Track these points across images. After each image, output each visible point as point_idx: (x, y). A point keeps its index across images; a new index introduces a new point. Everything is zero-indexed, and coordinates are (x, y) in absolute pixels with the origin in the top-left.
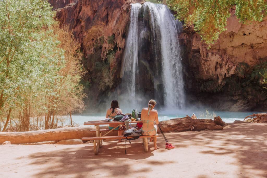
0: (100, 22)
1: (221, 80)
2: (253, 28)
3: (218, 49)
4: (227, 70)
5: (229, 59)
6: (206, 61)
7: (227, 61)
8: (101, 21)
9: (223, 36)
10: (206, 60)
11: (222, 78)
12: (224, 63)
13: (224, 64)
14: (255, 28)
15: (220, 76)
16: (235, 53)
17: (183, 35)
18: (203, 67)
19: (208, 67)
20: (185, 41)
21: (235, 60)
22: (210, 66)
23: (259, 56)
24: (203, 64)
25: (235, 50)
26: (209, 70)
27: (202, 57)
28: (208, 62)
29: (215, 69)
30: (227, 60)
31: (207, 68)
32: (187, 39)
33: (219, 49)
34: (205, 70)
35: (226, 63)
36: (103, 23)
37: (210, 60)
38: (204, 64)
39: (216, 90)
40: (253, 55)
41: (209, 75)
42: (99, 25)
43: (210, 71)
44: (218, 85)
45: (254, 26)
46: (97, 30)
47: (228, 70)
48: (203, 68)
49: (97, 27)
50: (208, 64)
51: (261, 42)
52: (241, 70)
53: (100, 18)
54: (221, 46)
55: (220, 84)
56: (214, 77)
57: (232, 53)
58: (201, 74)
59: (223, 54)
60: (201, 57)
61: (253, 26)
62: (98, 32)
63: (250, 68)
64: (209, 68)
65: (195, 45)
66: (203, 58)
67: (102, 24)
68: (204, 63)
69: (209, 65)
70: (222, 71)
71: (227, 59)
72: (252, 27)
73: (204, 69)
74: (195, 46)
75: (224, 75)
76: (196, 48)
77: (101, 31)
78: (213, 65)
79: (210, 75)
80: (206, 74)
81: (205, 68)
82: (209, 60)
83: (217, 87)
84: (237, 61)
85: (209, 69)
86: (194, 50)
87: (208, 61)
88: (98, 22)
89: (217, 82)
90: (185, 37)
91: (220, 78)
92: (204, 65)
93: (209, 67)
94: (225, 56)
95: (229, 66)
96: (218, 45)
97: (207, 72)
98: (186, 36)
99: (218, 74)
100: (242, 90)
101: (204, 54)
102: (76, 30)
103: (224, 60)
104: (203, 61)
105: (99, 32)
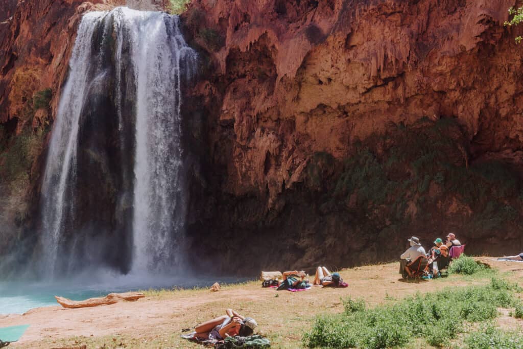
0: (33, 57)
1: (273, 197)
2: (332, 66)
3: (276, 119)
4: (287, 170)
5: (298, 143)
6: (246, 149)
7: (293, 149)
8: (36, 55)
9: (285, 88)
10: (245, 146)
11: (276, 191)
12: (284, 154)
13: (284, 157)
14: (337, 64)
15: (272, 186)
16: (310, 129)
17: (204, 86)
18: (237, 165)
19: (248, 164)
20: (207, 100)
21: (310, 146)
22: (253, 161)
23: (355, 136)
24: (237, 156)
25: (310, 120)
26: (249, 172)
27: (238, 140)
28: (250, 151)
29: (263, 170)
30: (292, 146)
31: (245, 166)
32: (211, 94)
33: (279, 119)
34: (241, 172)
35: (291, 153)
36: (42, 58)
37: (255, 147)
38: (240, 156)
39: (263, 222)
40: (343, 133)
41: (248, 184)
42: (31, 64)
43: (251, 174)
44: (267, 210)
45: (334, 61)
46: (27, 76)
47: (290, 171)
48: (235, 167)
49: (27, 69)
50: (249, 157)
51: (356, 101)
52: (316, 172)
53: (36, 47)
54: (281, 110)
55: (270, 206)
56: (260, 188)
57: (306, 129)
58: (232, 183)
59: (287, 131)
60: (236, 139)
61: (332, 60)
62: (30, 82)
63: (335, 166)
64: (249, 167)
65: (227, 110)
66: (240, 143)
67: (38, 63)
68: (240, 154)
69: (250, 159)
70: (278, 173)
71: (295, 145)
72: (330, 63)
73: (238, 169)
74: (227, 113)
75: (280, 184)
76: (228, 118)
77: (38, 78)
78: (259, 158)
79: (250, 185)
80: (240, 182)
81: (242, 167)
82: (251, 146)
83: (265, 214)
84: (314, 148)
85: (249, 169)
86: (225, 121)
87: (250, 148)
88: (30, 58)
89: (266, 202)
90: (207, 92)
91: (272, 191)
92: (240, 159)
93: (250, 163)
94: (290, 137)
95: (293, 162)
96: (274, 109)
97: (244, 176)
98: (211, 89)
99: (268, 182)
100: (320, 222)
101: (242, 131)
102: (7, 79)
103: (286, 147)
104: (237, 149)
105: (32, 82)
